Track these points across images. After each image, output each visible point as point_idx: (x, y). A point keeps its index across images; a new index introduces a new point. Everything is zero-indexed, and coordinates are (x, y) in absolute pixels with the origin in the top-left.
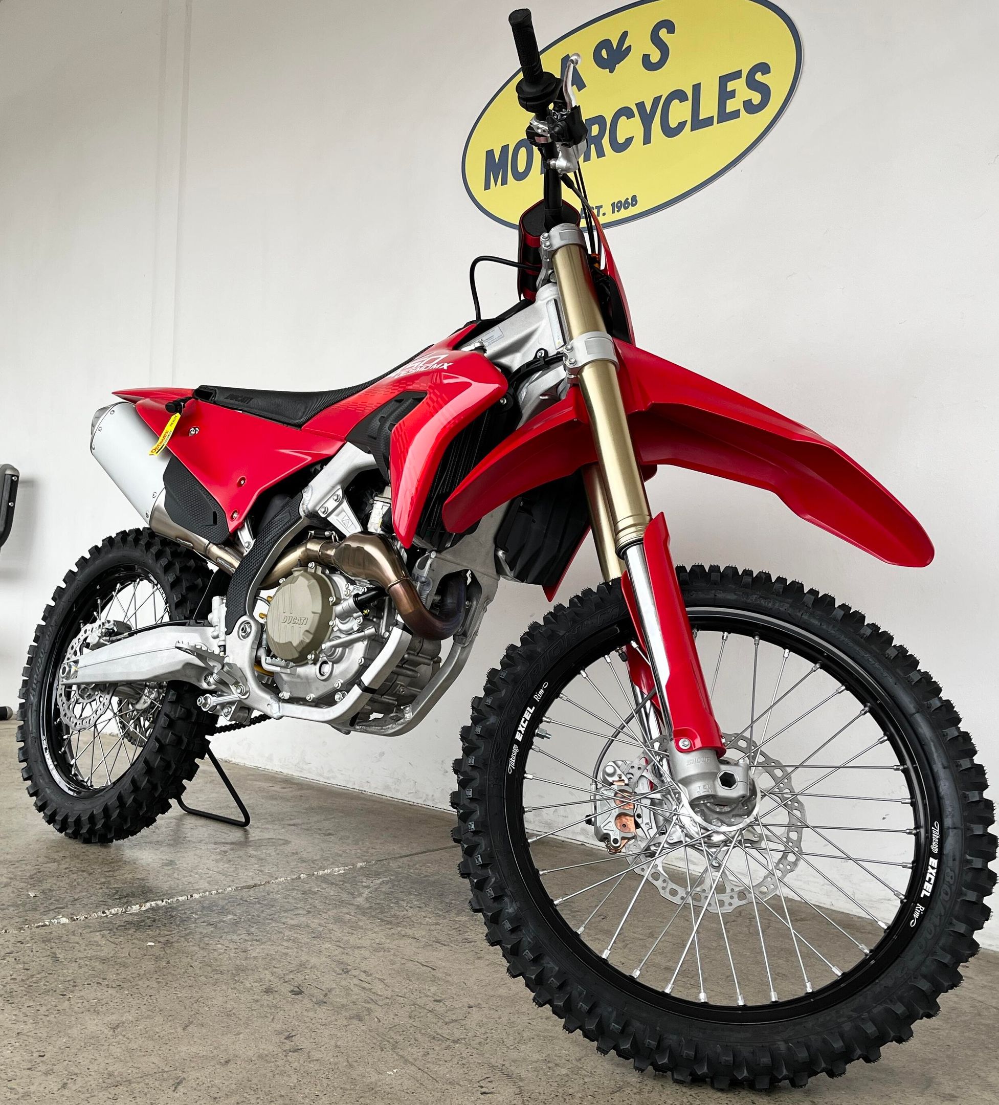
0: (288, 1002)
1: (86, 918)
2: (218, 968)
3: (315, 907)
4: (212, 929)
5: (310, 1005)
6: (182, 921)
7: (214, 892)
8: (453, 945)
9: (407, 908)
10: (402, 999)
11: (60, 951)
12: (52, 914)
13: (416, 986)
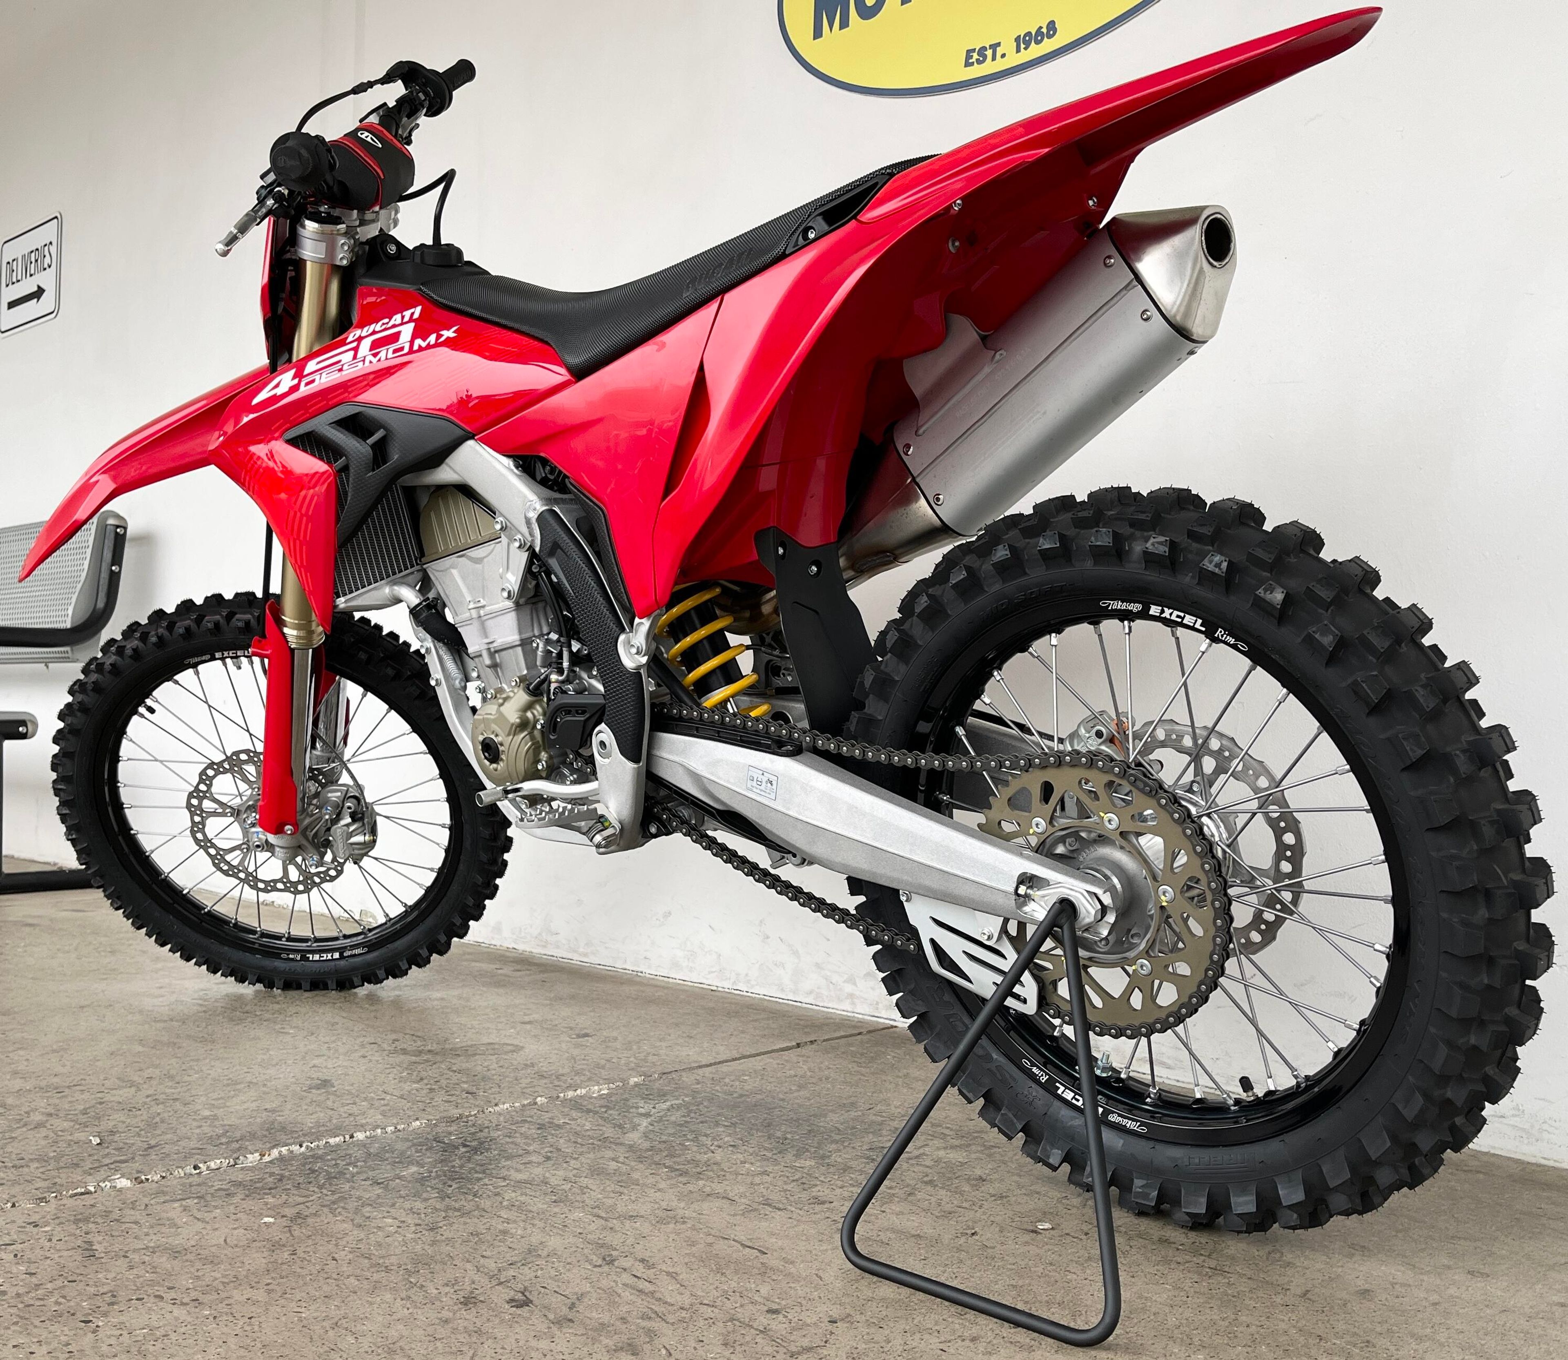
0: (502, 1321)
1: (164, 1177)
2: (381, 1261)
3: (559, 1150)
4: (380, 1191)
5: (542, 1327)
6: (330, 1178)
7: (390, 1129)
8: (793, 1209)
9: (712, 1148)
10: (710, 1309)
11: (100, 1238)
12: (103, 1173)
13: (733, 1284)
